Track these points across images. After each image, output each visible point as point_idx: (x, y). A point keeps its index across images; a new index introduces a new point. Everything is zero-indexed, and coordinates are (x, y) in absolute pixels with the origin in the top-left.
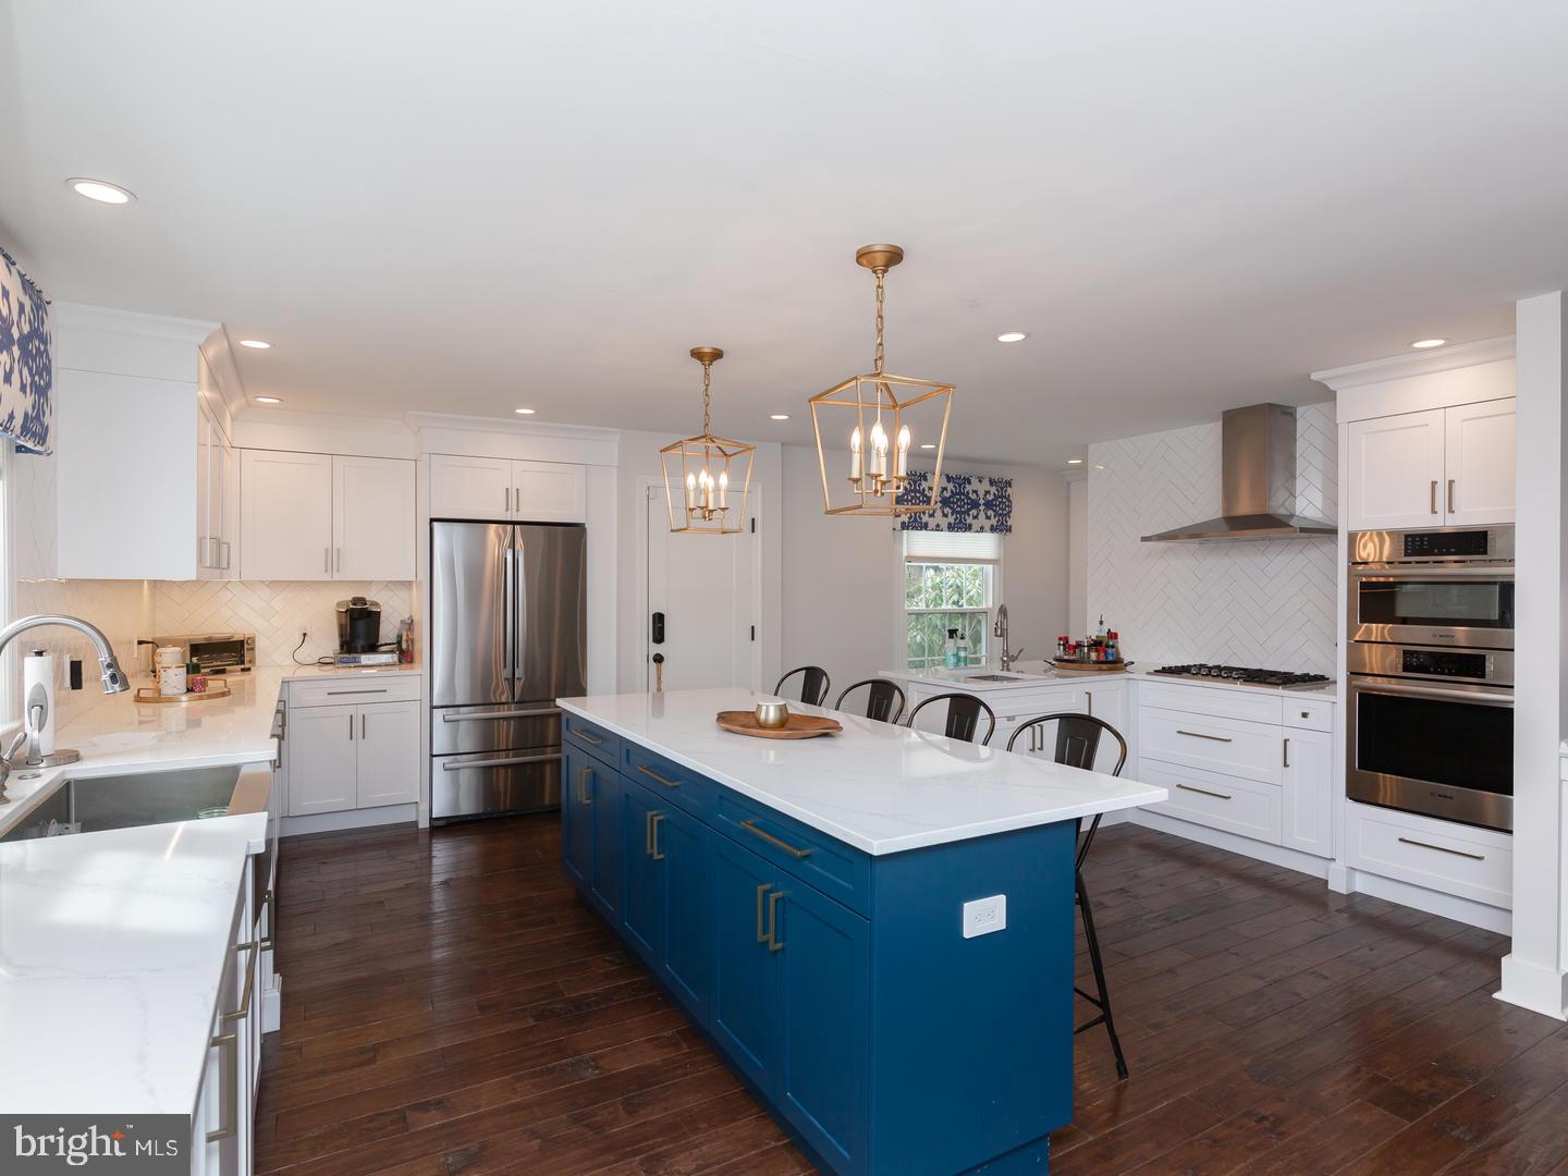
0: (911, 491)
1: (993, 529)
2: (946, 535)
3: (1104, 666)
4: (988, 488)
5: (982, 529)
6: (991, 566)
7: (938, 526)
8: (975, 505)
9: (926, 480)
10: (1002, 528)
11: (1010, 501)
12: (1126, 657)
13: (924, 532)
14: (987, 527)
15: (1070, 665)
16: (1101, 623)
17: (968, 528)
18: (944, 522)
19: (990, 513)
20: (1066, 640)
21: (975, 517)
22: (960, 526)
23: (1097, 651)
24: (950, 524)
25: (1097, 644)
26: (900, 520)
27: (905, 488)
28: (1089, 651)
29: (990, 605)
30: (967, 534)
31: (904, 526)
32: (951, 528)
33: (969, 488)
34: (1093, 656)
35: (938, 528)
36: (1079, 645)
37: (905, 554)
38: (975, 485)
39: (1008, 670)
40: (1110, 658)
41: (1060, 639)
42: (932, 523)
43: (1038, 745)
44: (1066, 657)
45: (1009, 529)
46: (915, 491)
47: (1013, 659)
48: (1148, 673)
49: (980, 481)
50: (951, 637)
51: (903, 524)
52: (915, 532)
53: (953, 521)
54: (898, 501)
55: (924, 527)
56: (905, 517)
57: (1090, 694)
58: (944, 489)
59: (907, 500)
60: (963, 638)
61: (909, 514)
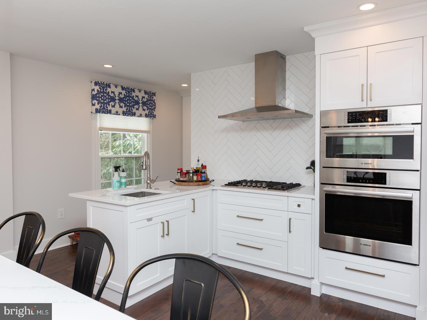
0: (101, 92)
1: (146, 116)
2: (121, 117)
3: (201, 183)
4: (144, 95)
5: (141, 116)
6: (146, 134)
7: (117, 112)
8: (137, 103)
9: (109, 87)
10: (151, 115)
11: (155, 103)
12: (210, 178)
13: (109, 115)
14: (144, 114)
15: (184, 183)
16: (198, 161)
17: (134, 114)
18: (120, 111)
19: (145, 108)
20: (181, 170)
21: (137, 109)
22: (129, 113)
23: (197, 175)
24: (123, 112)
25: (196, 172)
26: (94, 108)
27: (98, 91)
28: (193, 175)
30: (133, 117)
31: (97, 111)
32: (124, 114)
33: (134, 94)
34: (195, 178)
35: (117, 113)
36: (188, 172)
37: (98, 126)
38: (137, 93)
39: (151, 188)
40: (203, 179)
41: (178, 169)
42: (114, 110)
43: (166, 232)
44: (181, 179)
45: (154, 116)
46: (103, 92)
47: (153, 181)
48: (222, 186)
49: (140, 92)
50: (116, 171)
51: (97, 110)
52: (103, 115)
53: (125, 110)
54: (94, 97)
55: (110, 112)
56: (98, 106)
57: (194, 200)
58: (120, 93)
59: (99, 97)
60: (123, 171)
61: (100, 105)
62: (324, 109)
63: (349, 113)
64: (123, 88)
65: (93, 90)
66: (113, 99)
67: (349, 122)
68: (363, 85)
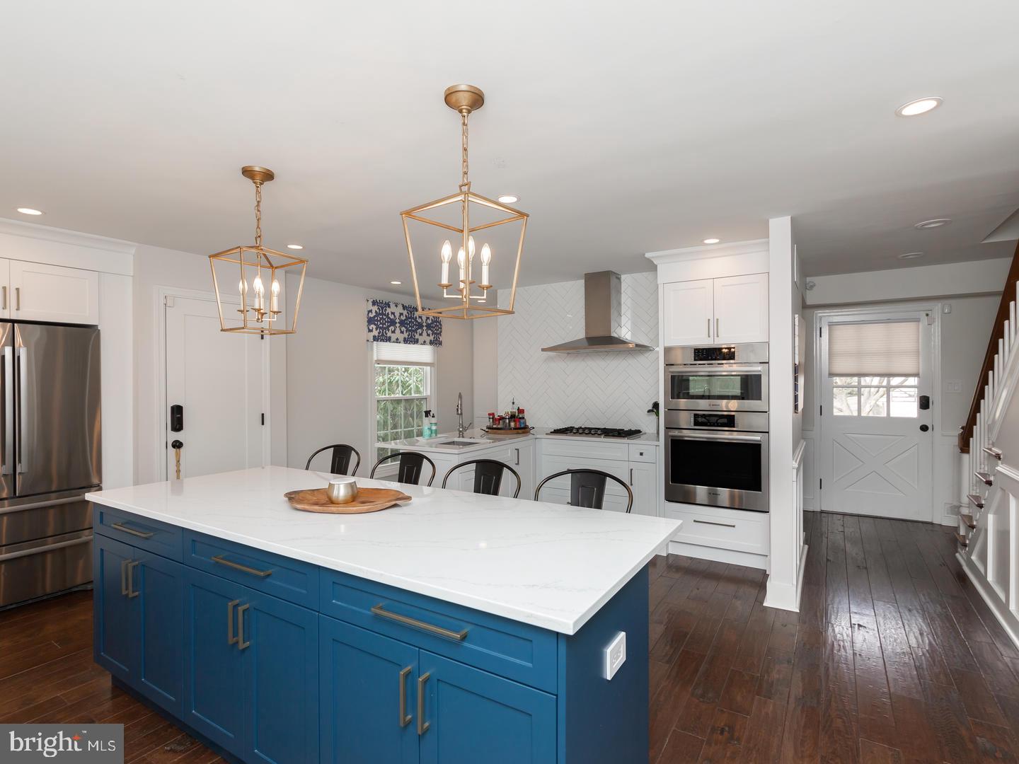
0: (380, 314)
1: (431, 343)
2: (402, 346)
3: (520, 431)
5: (424, 343)
6: (429, 368)
7: (397, 339)
8: (420, 326)
9: (389, 307)
10: (436, 342)
11: (441, 325)
12: (530, 424)
13: (388, 343)
14: (428, 342)
15: (499, 431)
16: (513, 403)
17: (416, 342)
18: (401, 337)
19: (430, 332)
20: (493, 414)
21: (421, 335)
22: (411, 340)
23: (515, 421)
24: (405, 338)
25: (513, 417)
26: (372, 334)
27: (376, 312)
28: (509, 422)
29: (429, 394)
30: (416, 346)
31: (375, 339)
32: (406, 341)
34: (513, 424)
35: (397, 341)
36: (502, 418)
37: (375, 358)
39: (463, 437)
40: (522, 426)
41: (490, 414)
42: (394, 337)
44: (494, 426)
45: (440, 343)
46: (382, 314)
47: (465, 429)
48: (547, 434)
51: (374, 337)
52: (382, 343)
53: (407, 337)
54: (370, 321)
55: (389, 340)
56: (375, 333)
57: (518, 450)
58: (401, 314)
59: (377, 321)
60: (433, 417)
61: (378, 331)
62: (668, 344)
63: (695, 350)
64: (404, 307)
65: (371, 311)
66: (393, 323)
67: (695, 360)
68: (709, 320)
